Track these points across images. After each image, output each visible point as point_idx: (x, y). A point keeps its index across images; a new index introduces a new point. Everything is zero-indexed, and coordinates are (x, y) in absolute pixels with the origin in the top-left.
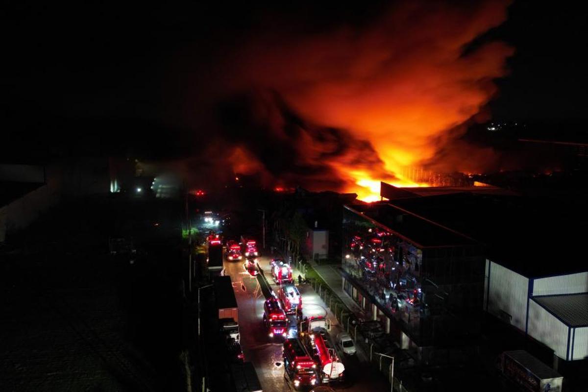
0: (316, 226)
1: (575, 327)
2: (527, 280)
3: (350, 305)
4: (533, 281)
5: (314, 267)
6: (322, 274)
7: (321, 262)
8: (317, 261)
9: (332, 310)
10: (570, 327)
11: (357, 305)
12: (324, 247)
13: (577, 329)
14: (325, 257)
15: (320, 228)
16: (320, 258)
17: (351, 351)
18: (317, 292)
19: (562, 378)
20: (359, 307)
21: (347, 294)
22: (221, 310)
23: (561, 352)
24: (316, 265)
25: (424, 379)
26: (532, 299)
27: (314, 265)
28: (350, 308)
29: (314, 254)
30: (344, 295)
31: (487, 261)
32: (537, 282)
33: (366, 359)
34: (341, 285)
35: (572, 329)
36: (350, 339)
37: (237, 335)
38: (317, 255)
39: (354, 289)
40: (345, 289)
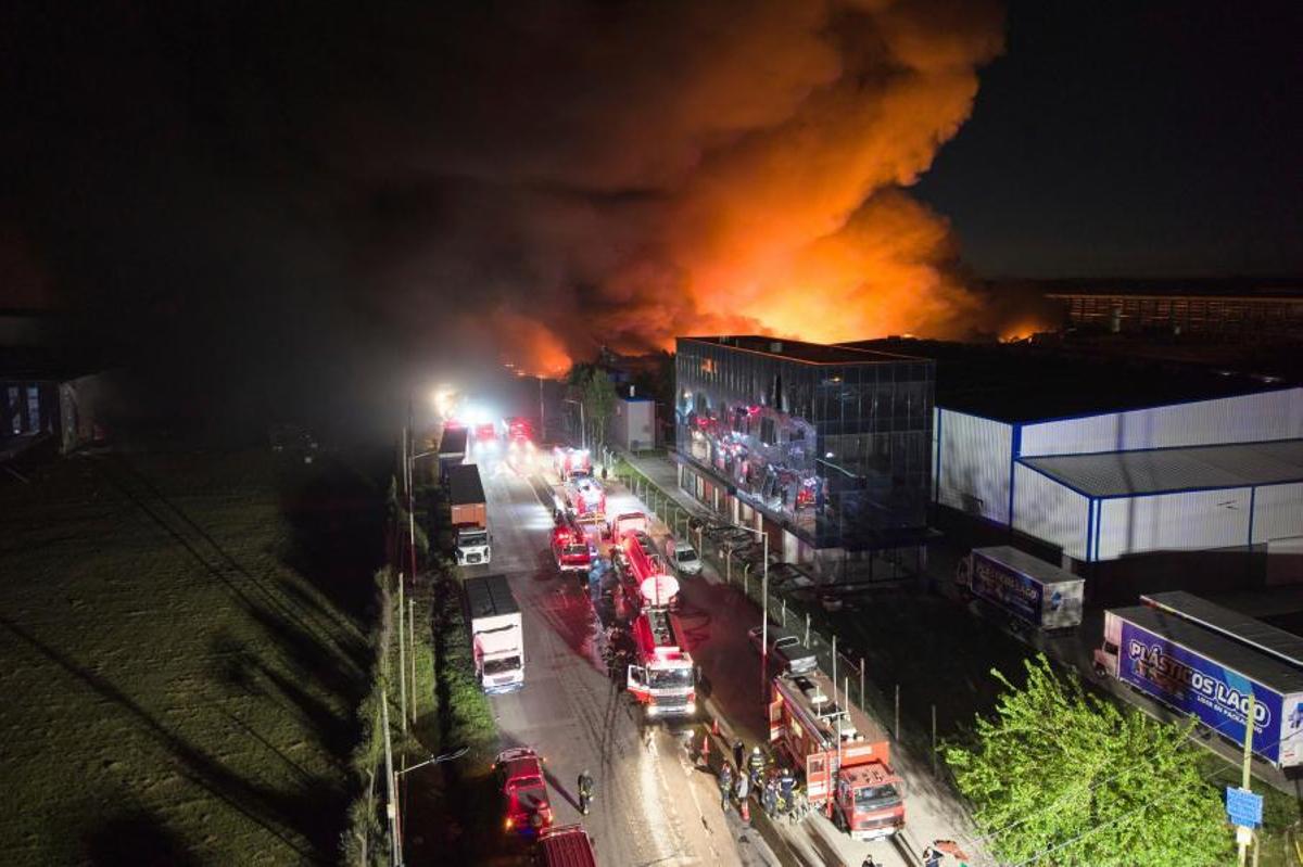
0: (632, 393)
1: (1100, 498)
2: (1009, 428)
3: (694, 509)
4: (1020, 430)
5: (632, 461)
6: (644, 470)
7: (640, 454)
8: (635, 453)
9: (659, 516)
10: (1092, 499)
11: (702, 506)
12: (646, 429)
13: (1105, 502)
14: (649, 448)
15: (639, 396)
16: (640, 448)
17: (692, 567)
18: (634, 492)
19: (1084, 581)
20: (707, 510)
21: (686, 493)
22: (455, 508)
23: (1075, 549)
24: (633, 458)
25: (827, 604)
26: (1020, 462)
27: (629, 458)
28: (691, 512)
29: (629, 443)
30: (681, 496)
31: (936, 410)
32: (1026, 430)
33: (720, 580)
34: (676, 483)
35: (1096, 502)
36: (691, 548)
37: (484, 548)
38: (636, 443)
39: (699, 478)
40: (683, 486)
